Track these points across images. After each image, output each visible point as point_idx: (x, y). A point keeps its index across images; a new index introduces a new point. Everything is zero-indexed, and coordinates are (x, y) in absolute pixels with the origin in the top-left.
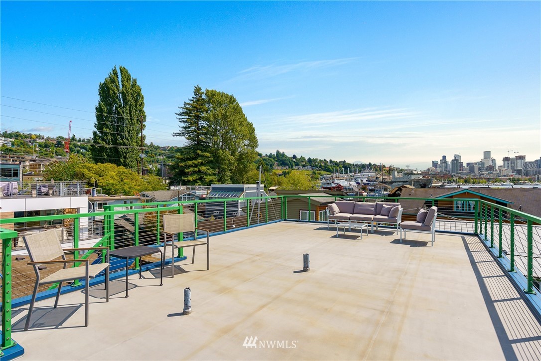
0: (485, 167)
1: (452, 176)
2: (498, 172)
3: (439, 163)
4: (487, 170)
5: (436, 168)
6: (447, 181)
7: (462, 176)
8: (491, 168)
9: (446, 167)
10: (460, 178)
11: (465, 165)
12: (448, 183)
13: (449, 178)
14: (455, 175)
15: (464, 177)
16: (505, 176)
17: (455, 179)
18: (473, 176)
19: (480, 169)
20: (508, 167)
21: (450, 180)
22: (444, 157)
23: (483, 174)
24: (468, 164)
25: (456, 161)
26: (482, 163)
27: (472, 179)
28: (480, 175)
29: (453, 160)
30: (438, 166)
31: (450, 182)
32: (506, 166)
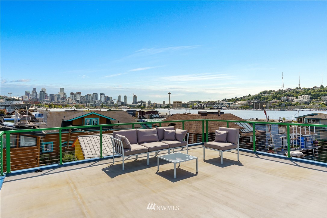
0: (61, 97)
1: (41, 103)
2: (68, 101)
3: (31, 93)
4: (61, 99)
5: (28, 96)
6: (37, 106)
7: (47, 103)
8: (64, 98)
9: (36, 96)
10: (46, 104)
11: (48, 95)
12: (38, 107)
13: (38, 104)
14: (42, 102)
15: (48, 103)
16: (71, 103)
17: (43, 104)
18: (54, 103)
19: (57, 99)
20: (73, 98)
21: (39, 105)
22: (35, 89)
23: (60, 102)
24: (51, 95)
25: (42, 93)
26: (59, 95)
27: (54, 105)
28: (58, 103)
29: (41, 92)
30: (30, 95)
31: (39, 107)
32: (72, 98)
